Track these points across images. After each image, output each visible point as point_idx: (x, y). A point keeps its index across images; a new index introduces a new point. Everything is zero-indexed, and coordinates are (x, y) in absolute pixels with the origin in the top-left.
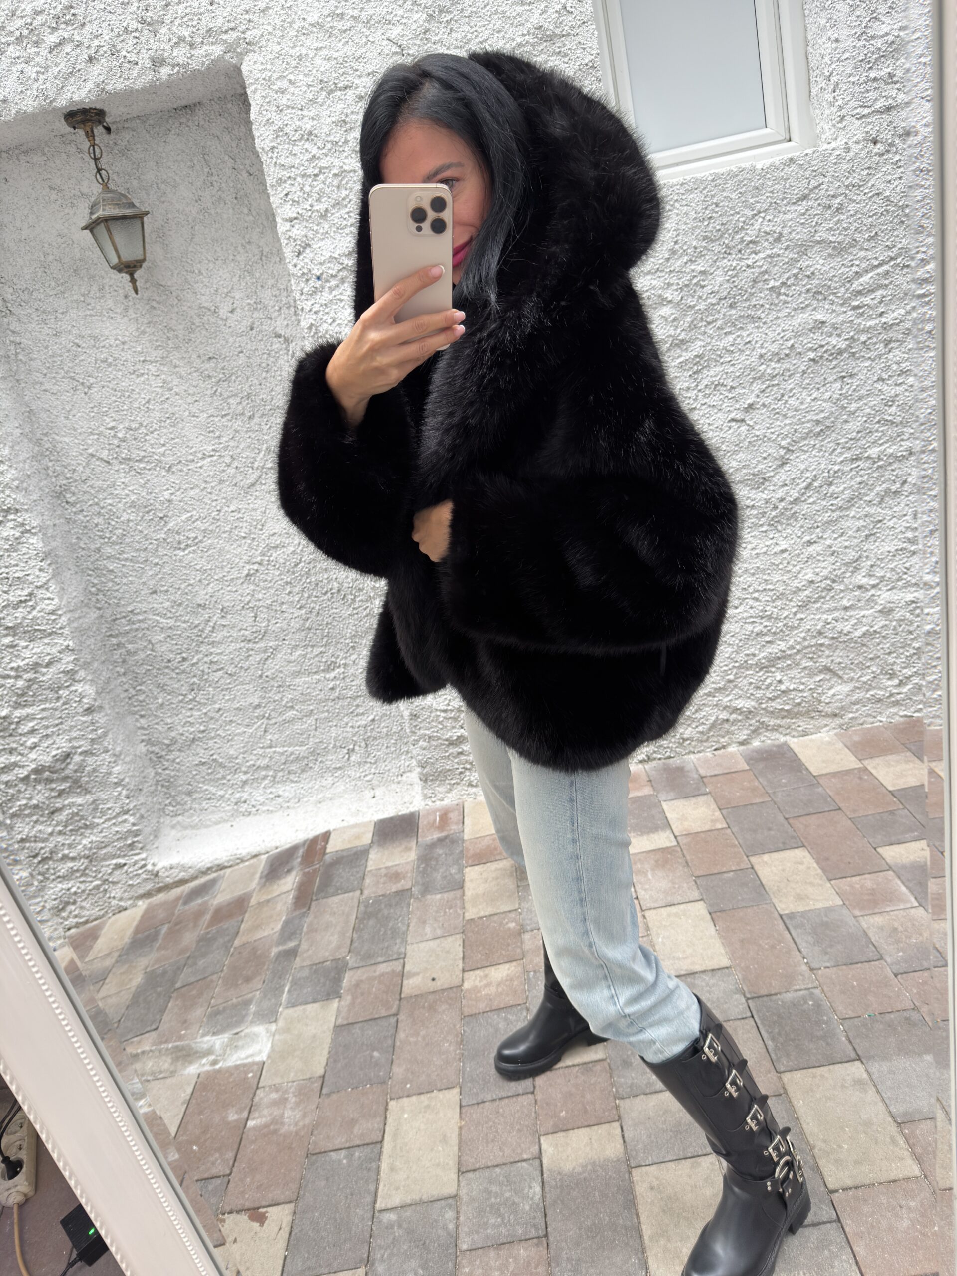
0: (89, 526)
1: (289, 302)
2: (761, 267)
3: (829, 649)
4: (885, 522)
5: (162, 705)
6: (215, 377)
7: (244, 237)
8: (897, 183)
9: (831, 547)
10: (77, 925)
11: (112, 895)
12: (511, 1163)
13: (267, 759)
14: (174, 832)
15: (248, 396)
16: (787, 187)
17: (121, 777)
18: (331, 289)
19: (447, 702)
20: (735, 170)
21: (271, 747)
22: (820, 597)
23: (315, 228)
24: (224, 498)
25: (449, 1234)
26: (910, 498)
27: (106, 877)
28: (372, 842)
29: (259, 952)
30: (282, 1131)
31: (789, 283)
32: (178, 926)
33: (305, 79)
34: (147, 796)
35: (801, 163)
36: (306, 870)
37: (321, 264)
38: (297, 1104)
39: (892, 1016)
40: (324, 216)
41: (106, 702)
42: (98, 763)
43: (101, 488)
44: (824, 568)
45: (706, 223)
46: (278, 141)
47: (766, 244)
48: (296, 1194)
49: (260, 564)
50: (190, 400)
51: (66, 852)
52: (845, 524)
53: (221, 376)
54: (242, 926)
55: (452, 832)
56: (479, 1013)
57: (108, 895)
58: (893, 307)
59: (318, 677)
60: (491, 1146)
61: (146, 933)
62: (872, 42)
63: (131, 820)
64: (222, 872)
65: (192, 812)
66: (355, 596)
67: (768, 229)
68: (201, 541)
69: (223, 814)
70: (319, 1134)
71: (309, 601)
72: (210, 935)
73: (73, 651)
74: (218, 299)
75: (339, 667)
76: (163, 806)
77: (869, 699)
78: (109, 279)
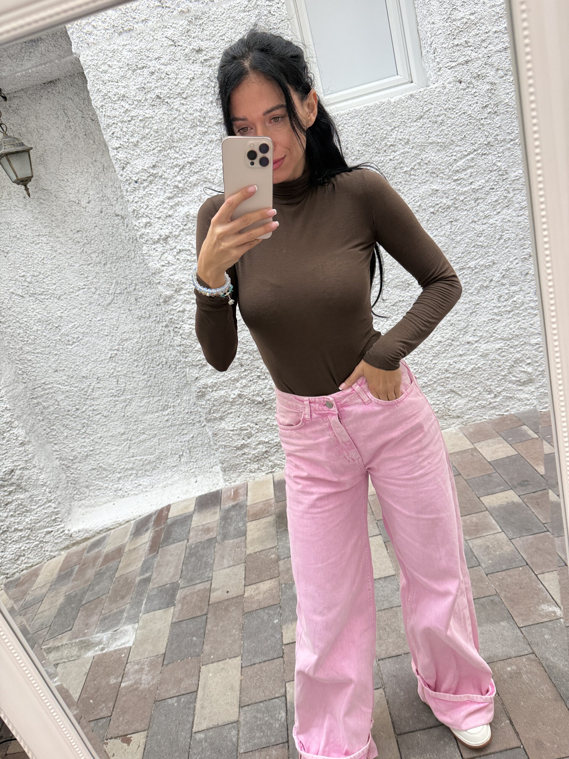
0: (15, 335)
1: (122, 195)
2: (398, 160)
3: (452, 380)
4: (481, 304)
5: (67, 436)
6: (82, 242)
7: (92, 158)
8: (475, 106)
9: (450, 321)
10: (27, 568)
11: (46, 549)
12: (269, 700)
13: (132, 464)
14: (80, 510)
15: (102, 252)
16: (410, 111)
17: (45, 481)
18: (144, 188)
19: (233, 426)
20: (378, 104)
21: (133, 457)
22: (445, 350)
23: (132, 152)
24: (93, 313)
25: (233, 744)
26: (495, 290)
27: (41, 539)
28: (195, 510)
29: (129, 580)
30: (141, 688)
31: (415, 168)
32: (84, 566)
33: (118, 64)
34: (62, 491)
35: (417, 97)
36: (157, 529)
37: (137, 173)
38: (149, 671)
39: (484, 599)
40: (136, 145)
41: (33, 438)
42: (31, 474)
43: (20, 312)
44: (447, 333)
45: (364, 136)
46: (105, 102)
47: (400, 146)
48: (148, 726)
49: (118, 350)
50: (68, 256)
51: (16, 527)
53: (85, 241)
54: (120, 565)
55: (240, 501)
56: (253, 611)
57: (43, 550)
58: (478, 179)
59: (158, 414)
60: (258, 691)
61: (66, 571)
62: (454, 23)
63: (54, 505)
64: (109, 532)
65: (90, 497)
66: (176, 366)
67: (400, 137)
68: (81, 339)
69: (108, 498)
70: (162, 689)
71: (149, 370)
72: (102, 571)
73: (9, 410)
74: (80, 196)
75: (170, 408)
76: (72, 495)
77: (478, 407)
78: (13, 188)
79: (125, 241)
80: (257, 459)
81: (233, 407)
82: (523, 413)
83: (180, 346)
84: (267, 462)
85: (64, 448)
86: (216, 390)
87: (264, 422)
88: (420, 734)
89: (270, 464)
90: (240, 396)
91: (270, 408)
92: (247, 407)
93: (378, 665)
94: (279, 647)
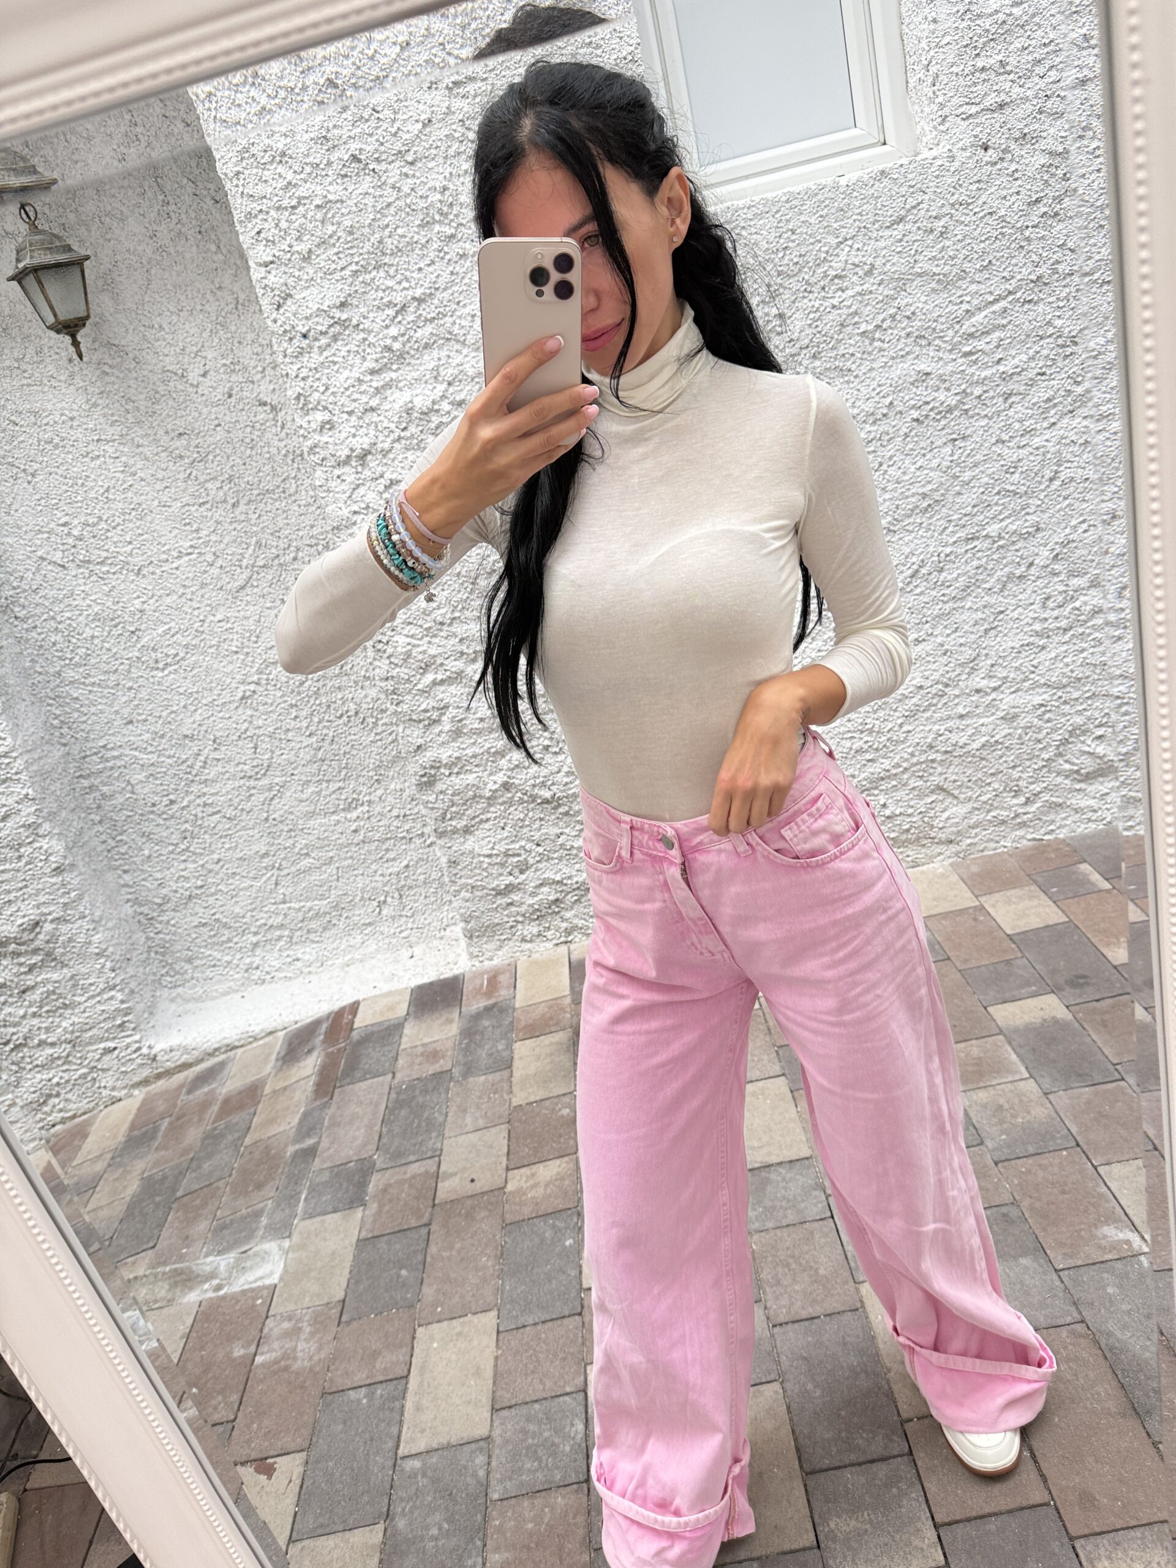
0: (46, 645)
1: (274, 361)
2: (849, 307)
3: (941, 765)
4: (1008, 612)
5: (149, 857)
6: (188, 457)
7: (213, 282)
8: (1013, 199)
9: (942, 645)
10: (63, 1121)
11: (103, 1085)
12: (552, 1397)
14: (173, 1007)
15: (230, 479)
16: (879, 205)
17: (103, 946)
18: (322, 350)
19: (491, 845)
20: (814, 188)
21: (284, 902)
22: (930, 705)
23: (297, 274)
24: (208, 605)
25: (479, 1482)
26: (1038, 583)
27: (92, 1064)
28: (408, 1014)
29: (273, 1152)
30: (295, 1367)
31: (884, 326)
32: (180, 1121)
34: (137, 967)
35: (895, 177)
36: (330, 1050)
37: (307, 318)
38: (312, 1334)
40: (307, 258)
41: (79, 858)
42: (74, 931)
43: (57, 599)
44: (934, 670)
45: (781, 255)
46: (244, 164)
47: (855, 279)
48: (308, 1442)
49: (257, 684)
50: (159, 486)
51: (43, 1037)
52: (959, 617)
53: (195, 455)
54: (255, 1120)
55: (501, 999)
56: (523, 1220)
57: (97, 1085)
58: (1013, 352)
59: (337, 818)
60: (529, 1379)
61: (143, 1130)
62: (977, 22)
63: (119, 996)
64: (231, 1054)
65: (194, 982)
66: (377, 719)
67: (856, 261)
68: (183, 659)
69: (232, 983)
70: (337, 1369)
71: (320, 727)
72: (217, 1132)
73: (33, 799)
74: (186, 360)
75: (362, 804)
76: (158, 977)
77: (990, 821)
78: (46, 340)
79: (279, 458)
80: (538, 915)
81: (492, 809)
82: (1084, 837)
83: (387, 679)
84: (557, 921)
85: (144, 880)
86: (457, 773)
87: (554, 841)
88: (851, 1473)
89: (564, 925)
90: (506, 786)
91: (567, 814)
92: (520, 809)
93: (772, 1336)
94: (573, 1294)
